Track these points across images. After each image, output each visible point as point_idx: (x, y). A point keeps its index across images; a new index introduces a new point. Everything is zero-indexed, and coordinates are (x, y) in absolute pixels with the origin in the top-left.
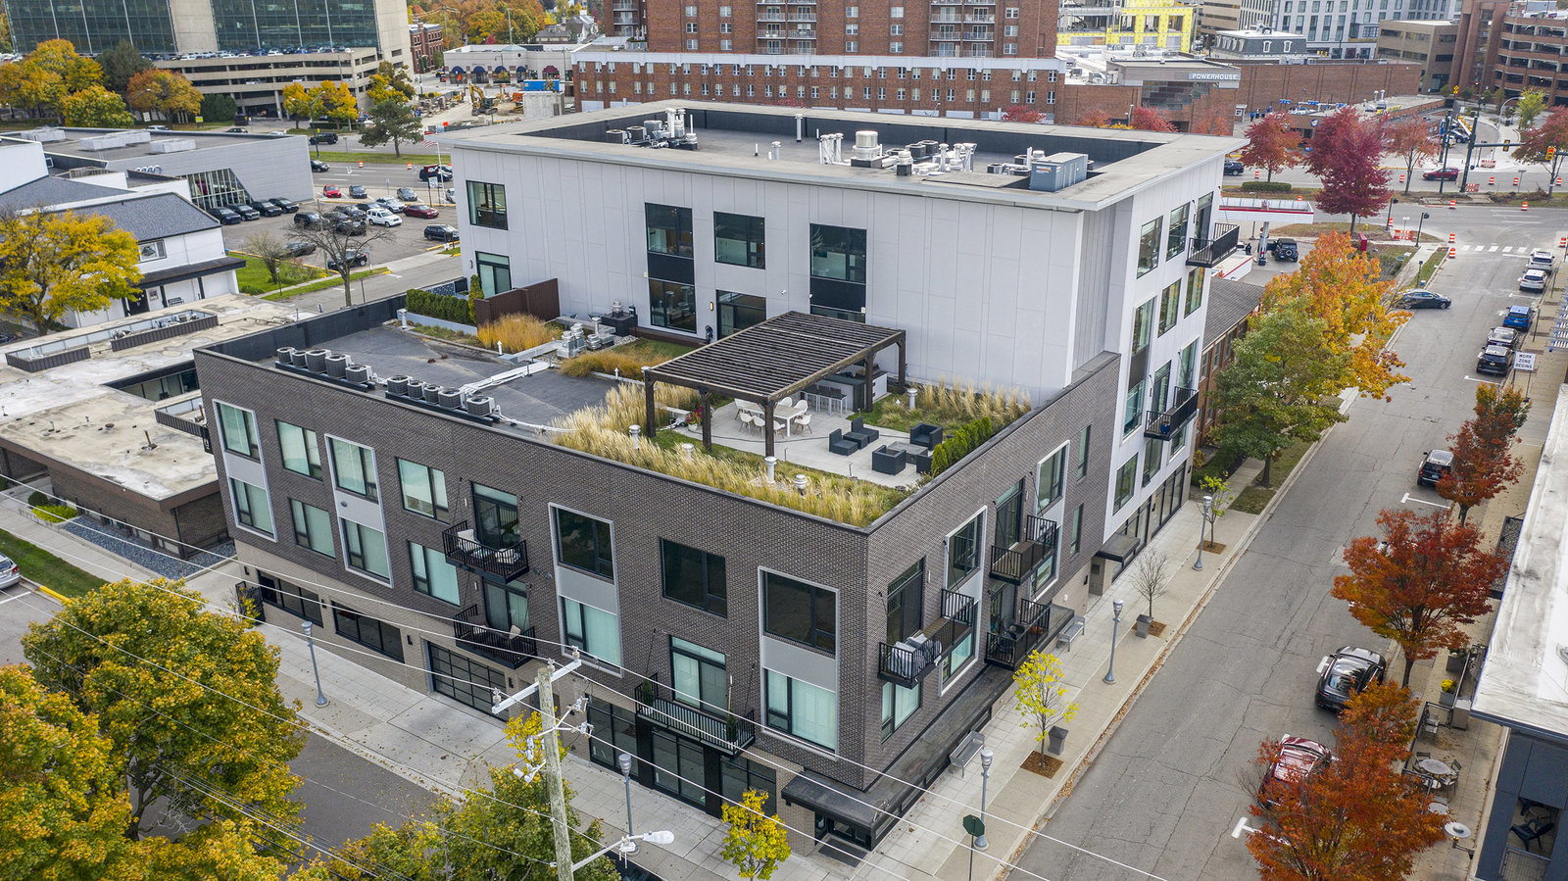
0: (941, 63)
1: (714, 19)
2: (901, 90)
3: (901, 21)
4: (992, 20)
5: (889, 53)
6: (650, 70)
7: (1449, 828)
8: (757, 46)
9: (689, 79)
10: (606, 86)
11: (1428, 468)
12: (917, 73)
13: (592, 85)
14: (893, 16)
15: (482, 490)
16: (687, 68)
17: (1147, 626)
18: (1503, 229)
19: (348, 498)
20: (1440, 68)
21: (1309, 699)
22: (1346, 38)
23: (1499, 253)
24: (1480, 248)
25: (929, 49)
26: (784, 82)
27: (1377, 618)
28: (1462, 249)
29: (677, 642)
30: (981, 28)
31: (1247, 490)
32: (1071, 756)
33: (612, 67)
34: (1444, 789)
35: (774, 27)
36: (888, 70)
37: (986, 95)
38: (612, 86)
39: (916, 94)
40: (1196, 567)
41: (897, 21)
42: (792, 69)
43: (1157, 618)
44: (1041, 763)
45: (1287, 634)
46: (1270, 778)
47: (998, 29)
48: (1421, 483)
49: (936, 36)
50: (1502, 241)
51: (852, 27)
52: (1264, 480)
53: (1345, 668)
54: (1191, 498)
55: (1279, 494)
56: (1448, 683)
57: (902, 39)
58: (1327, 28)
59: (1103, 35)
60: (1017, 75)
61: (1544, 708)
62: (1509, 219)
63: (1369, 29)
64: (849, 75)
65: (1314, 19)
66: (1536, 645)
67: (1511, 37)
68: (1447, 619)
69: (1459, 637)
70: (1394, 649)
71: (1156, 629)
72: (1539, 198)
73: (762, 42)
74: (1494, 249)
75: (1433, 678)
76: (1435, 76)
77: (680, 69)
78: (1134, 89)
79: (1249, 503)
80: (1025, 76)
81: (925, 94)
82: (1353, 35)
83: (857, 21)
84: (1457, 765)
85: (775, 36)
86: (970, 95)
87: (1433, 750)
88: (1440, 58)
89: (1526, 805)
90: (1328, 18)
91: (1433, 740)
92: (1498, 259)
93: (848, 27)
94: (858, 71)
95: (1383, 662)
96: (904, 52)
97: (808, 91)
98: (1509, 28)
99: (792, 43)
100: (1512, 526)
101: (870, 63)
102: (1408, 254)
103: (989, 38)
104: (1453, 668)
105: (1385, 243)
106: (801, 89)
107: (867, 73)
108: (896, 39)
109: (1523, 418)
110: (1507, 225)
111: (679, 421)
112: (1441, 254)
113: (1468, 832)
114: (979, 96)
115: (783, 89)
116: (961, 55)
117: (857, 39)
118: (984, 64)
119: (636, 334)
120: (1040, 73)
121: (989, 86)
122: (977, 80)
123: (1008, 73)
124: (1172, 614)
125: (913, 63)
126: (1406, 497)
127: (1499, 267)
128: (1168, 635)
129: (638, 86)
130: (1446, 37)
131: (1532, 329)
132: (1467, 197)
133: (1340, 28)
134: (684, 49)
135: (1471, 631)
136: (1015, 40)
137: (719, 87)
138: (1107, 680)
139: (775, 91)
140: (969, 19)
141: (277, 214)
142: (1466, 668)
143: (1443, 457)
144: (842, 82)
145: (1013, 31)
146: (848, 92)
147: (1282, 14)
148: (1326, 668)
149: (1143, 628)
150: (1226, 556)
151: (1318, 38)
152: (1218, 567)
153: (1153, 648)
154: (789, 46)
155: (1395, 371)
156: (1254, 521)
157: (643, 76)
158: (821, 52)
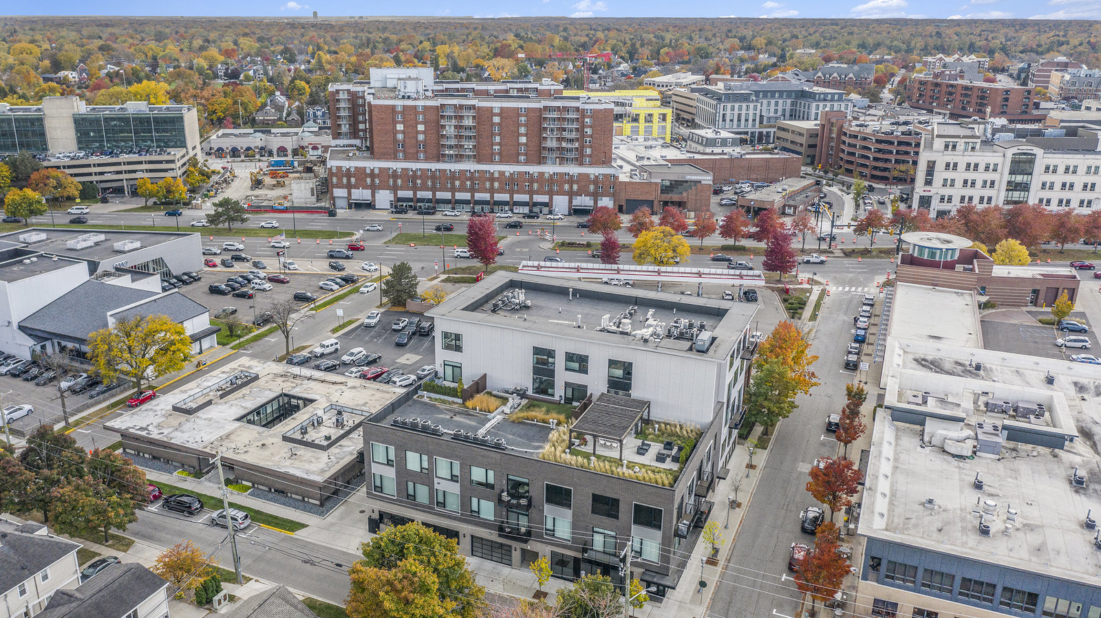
0: (549, 169)
1: (414, 141)
2: (527, 184)
3: (525, 144)
4: (577, 145)
5: (518, 162)
6: (376, 171)
7: (851, 569)
8: (439, 157)
9: (401, 177)
10: (349, 180)
11: (830, 424)
12: (536, 175)
13: (340, 179)
14: (520, 141)
15: (510, 477)
16: (399, 170)
17: (734, 504)
18: (850, 275)
19: (439, 480)
20: (811, 152)
21: (798, 528)
22: (757, 125)
23: (849, 292)
24: (841, 289)
25: (541, 161)
26: (459, 179)
27: (820, 497)
28: (833, 289)
29: (595, 529)
30: (570, 150)
31: (760, 438)
32: (722, 558)
33: (352, 170)
34: (848, 557)
35: (451, 147)
36: (519, 173)
37: (575, 187)
38: (353, 180)
39: (536, 186)
40: (747, 476)
41: (522, 144)
42: (462, 172)
43: (739, 500)
44: (712, 561)
45: (787, 503)
46: (792, 558)
47: (580, 150)
48: (827, 430)
49: (545, 153)
50: (851, 285)
51: (497, 147)
52: (765, 433)
53: (811, 515)
54: (738, 443)
55: (773, 438)
56: (846, 519)
57: (526, 154)
58: (747, 120)
59: (621, 125)
60: (592, 177)
61: (875, 531)
62: (853, 268)
63: (769, 118)
64: (496, 175)
65: (739, 115)
66: (873, 512)
67: (847, 140)
68: (845, 496)
69: (849, 502)
70: (826, 507)
71: (739, 505)
72: (865, 253)
73: (444, 155)
74: (847, 289)
75: (841, 517)
76: (808, 156)
77: (395, 171)
78: (656, 184)
79: (762, 444)
80: (597, 177)
81: (541, 186)
82: (761, 122)
83: (499, 144)
84: (851, 548)
85: (451, 152)
86: (567, 187)
87: (843, 544)
88: (810, 146)
89: (873, 558)
90: (747, 114)
91: (843, 540)
92: (850, 296)
93: (494, 147)
94: (502, 173)
95: (823, 512)
96: (527, 162)
97: (473, 184)
98: (845, 134)
99: (462, 156)
100: (865, 454)
101: (509, 169)
102: (808, 294)
103: (575, 155)
104: (848, 512)
105: (797, 286)
106: (468, 183)
107: (507, 174)
108: (522, 154)
109: (865, 398)
110: (852, 272)
111: (576, 444)
112: (823, 293)
113: (857, 570)
114: (571, 187)
115: (457, 183)
116: (560, 164)
117: (500, 154)
118: (574, 170)
119: (527, 398)
120: (605, 176)
121: (577, 182)
122: (571, 180)
123: (588, 175)
124: (744, 498)
125: (534, 169)
126: (822, 437)
127: (850, 301)
128: (744, 507)
129: (369, 180)
130: (813, 134)
131: (867, 341)
132: (832, 253)
133: (754, 120)
134: (395, 158)
135: (854, 499)
136: (590, 156)
137: (419, 181)
138: (726, 527)
139: (453, 184)
140: (564, 144)
141: (191, 283)
142: (853, 513)
143: (835, 418)
144: (492, 180)
145: (589, 151)
146: (496, 185)
147: (722, 112)
148: (803, 516)
149: (734, 505)
150: (758, 470)
151: (742, 126)
152: (756, 475)
153: (739, 514)
154: (459, 158)
155: (814, 380)
156: (766, 452)
157: (372, 175)
158: (479, 162)
